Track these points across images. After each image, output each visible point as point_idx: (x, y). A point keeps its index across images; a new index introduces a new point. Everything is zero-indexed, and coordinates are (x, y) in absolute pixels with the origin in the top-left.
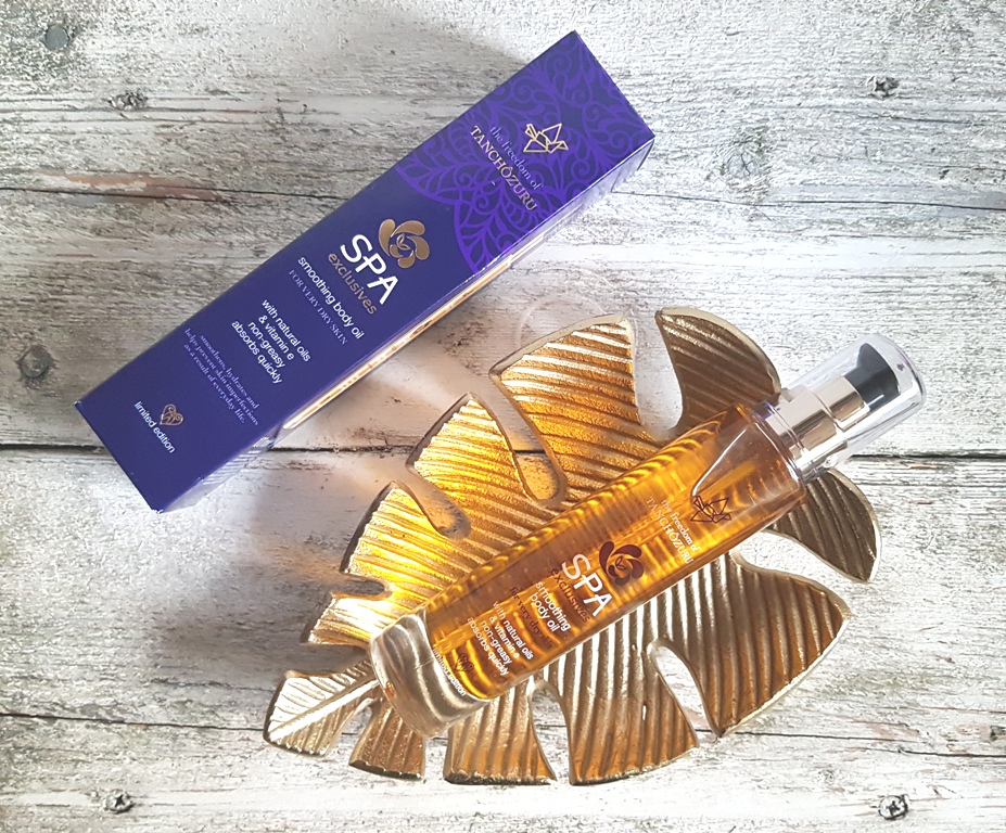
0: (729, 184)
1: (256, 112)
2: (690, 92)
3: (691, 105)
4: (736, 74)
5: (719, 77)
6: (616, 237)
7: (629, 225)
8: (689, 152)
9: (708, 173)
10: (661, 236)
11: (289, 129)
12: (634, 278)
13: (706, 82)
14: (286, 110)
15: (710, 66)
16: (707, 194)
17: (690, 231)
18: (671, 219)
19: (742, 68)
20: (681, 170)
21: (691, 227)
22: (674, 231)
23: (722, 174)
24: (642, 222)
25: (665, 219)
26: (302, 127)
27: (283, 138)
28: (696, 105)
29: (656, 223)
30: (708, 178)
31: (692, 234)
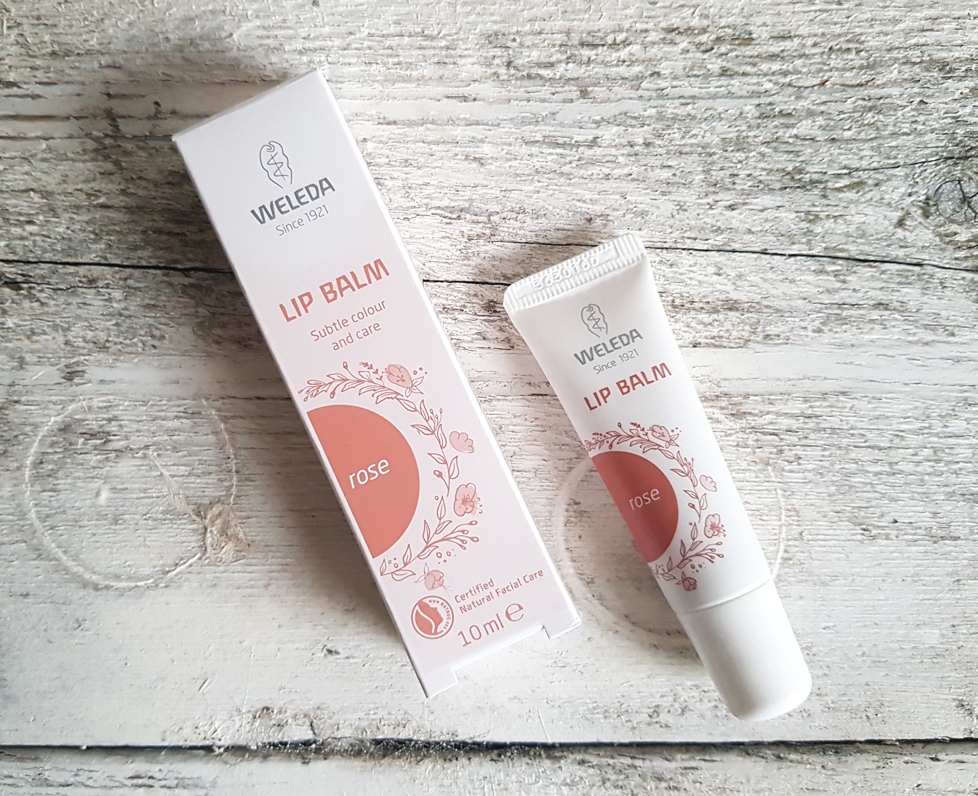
0: (939, 235)
1: (68, 118)
2: (861, 67)
3: (865, 92)
4: (942, 36)
5: (914, 41)
6: (734, 333)
7: (758, 311)
8: (864, 175)
9: (900, 214)
10: (819, 331)
11: (129, 146)
12: (772, 409)
13: (890, 50)
14: (123, 112)
15: (895, 21)
16: (900, 253)
17: (872, 321)
18: (837, 298)
19: (954, 25)
20: (853, 209)
21: (875, 315)
22: (844, 321)
23: (926, 215)
24: (783, 304)
25: (826, 299)
26: (152, 143)
27: (117, 163)
28: (873, 92)
29: (811, 307)
30: (901, 223)
31: (877, 327)
